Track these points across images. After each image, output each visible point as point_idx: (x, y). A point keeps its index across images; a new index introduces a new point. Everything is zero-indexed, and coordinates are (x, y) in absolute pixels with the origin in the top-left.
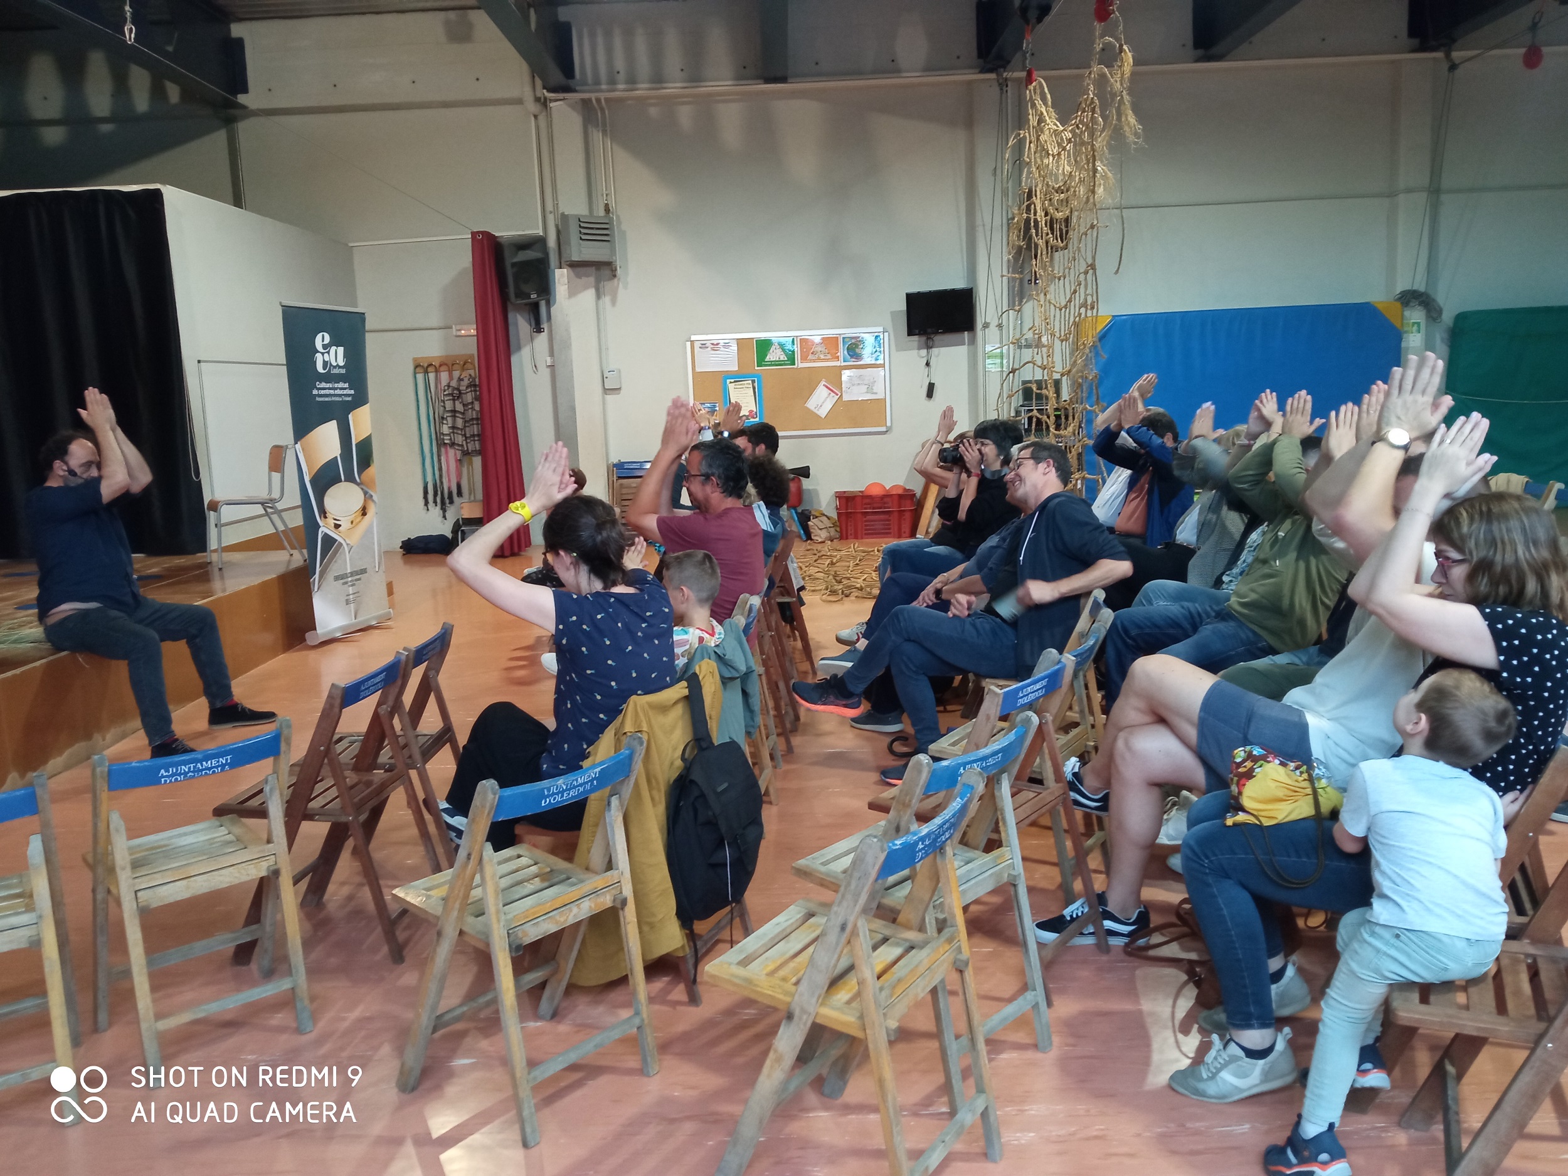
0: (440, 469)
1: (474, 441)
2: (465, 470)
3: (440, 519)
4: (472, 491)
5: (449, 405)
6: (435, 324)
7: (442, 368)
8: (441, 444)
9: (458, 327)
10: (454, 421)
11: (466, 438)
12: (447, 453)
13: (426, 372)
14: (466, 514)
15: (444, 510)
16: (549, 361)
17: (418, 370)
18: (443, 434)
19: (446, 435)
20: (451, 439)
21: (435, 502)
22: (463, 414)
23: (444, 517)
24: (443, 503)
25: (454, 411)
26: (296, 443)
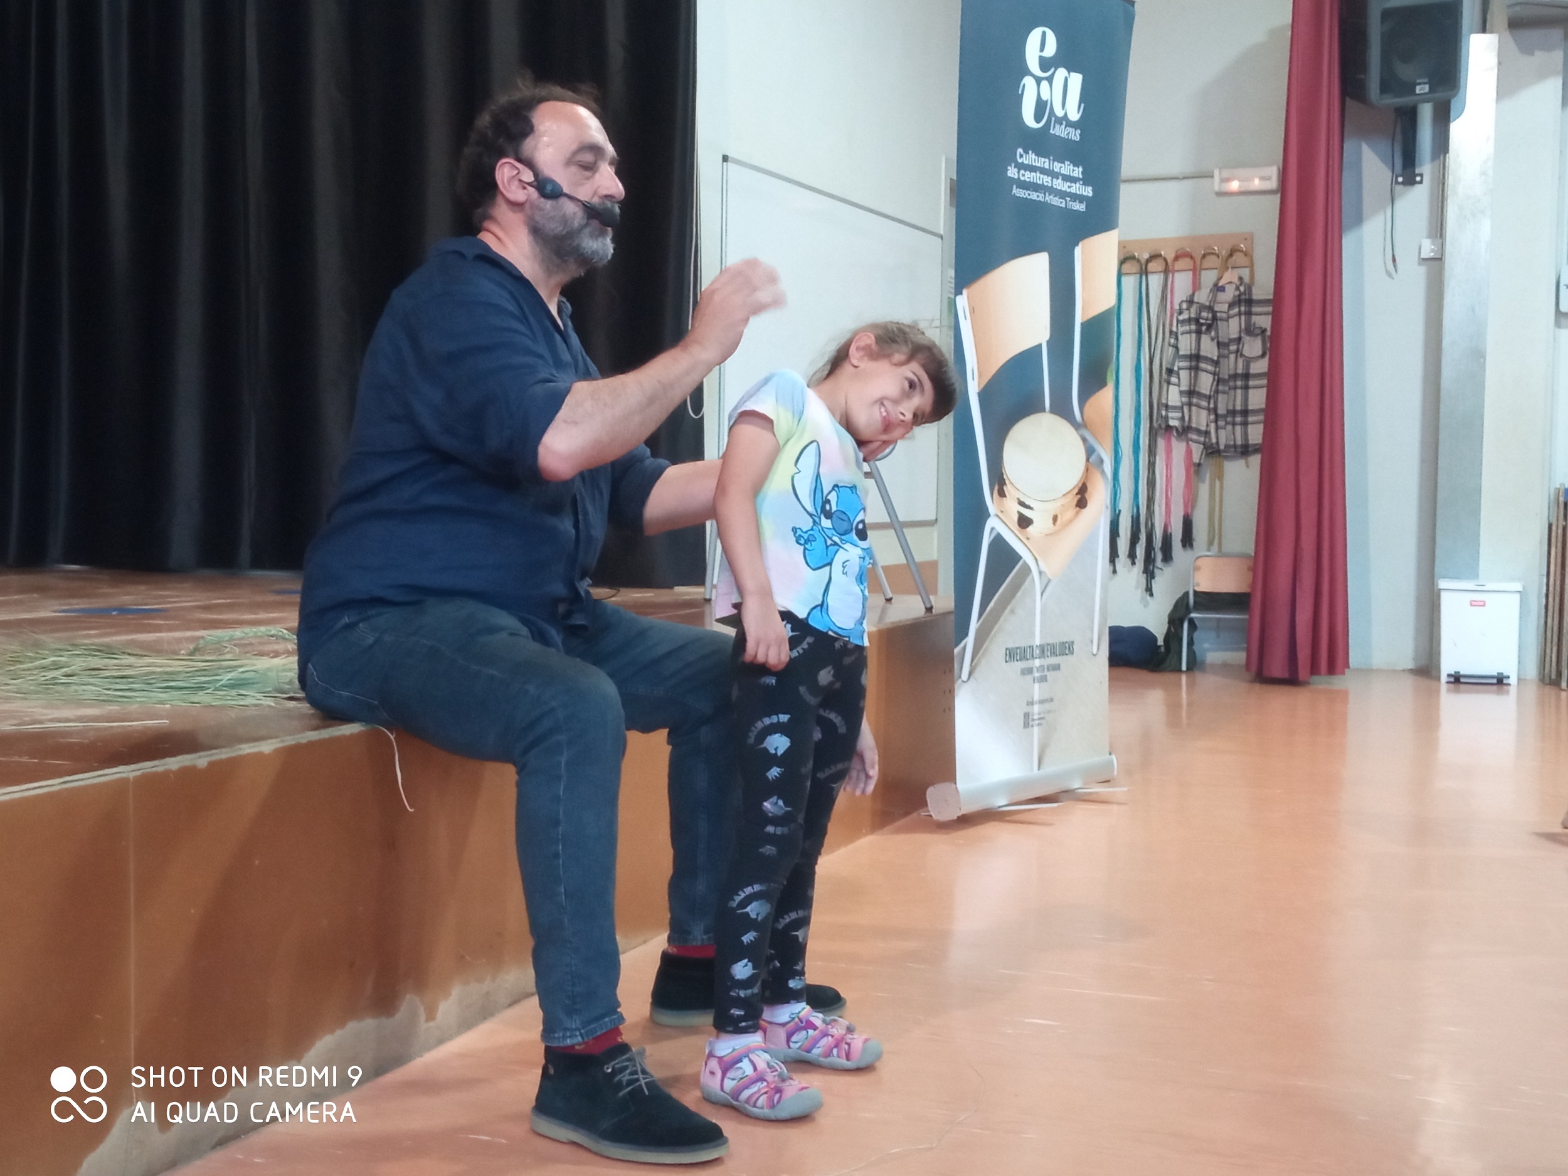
0: (1151, 483)
1: (1234, 424)
2: (1204, 490)
3: (1140, 592)
4: (1215, 536)
5: (1186, 344)
6: (1175, 170)
7: (1180, 264)
8: (1160, 429)
9: (1226, 173)
10: (1194, 381)
11: (1217, 415)
12: (1169, 451)
13: (1144, 272)
14: (1205, 583)
15: (1149, 573)
16: (1428, 248)
17: (1127, 267)
18: (1167, 406)
19: (1175, 408)
20: (1182, 418)
21: (1132, 556)
22: (1216, 363)
23: (1149, 590)
24: (1149, 560)
25: (1196, 358)
26: (958, 292)
